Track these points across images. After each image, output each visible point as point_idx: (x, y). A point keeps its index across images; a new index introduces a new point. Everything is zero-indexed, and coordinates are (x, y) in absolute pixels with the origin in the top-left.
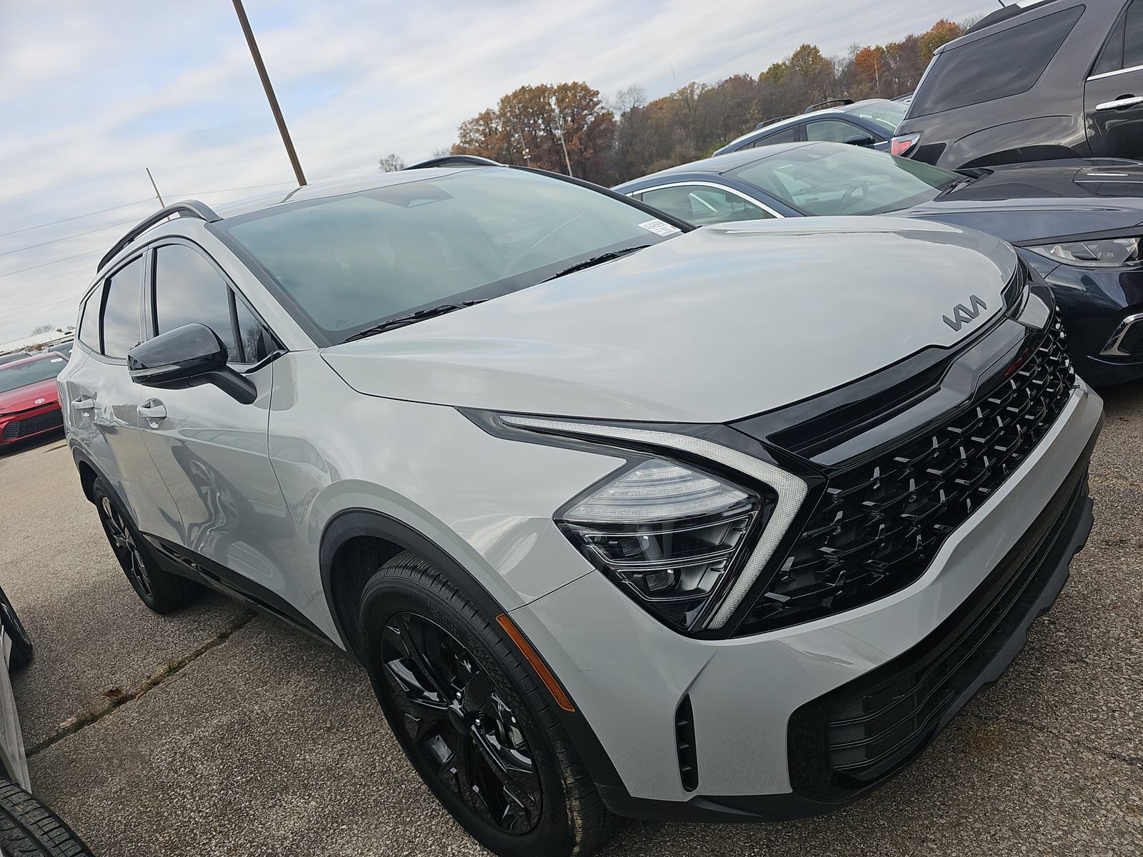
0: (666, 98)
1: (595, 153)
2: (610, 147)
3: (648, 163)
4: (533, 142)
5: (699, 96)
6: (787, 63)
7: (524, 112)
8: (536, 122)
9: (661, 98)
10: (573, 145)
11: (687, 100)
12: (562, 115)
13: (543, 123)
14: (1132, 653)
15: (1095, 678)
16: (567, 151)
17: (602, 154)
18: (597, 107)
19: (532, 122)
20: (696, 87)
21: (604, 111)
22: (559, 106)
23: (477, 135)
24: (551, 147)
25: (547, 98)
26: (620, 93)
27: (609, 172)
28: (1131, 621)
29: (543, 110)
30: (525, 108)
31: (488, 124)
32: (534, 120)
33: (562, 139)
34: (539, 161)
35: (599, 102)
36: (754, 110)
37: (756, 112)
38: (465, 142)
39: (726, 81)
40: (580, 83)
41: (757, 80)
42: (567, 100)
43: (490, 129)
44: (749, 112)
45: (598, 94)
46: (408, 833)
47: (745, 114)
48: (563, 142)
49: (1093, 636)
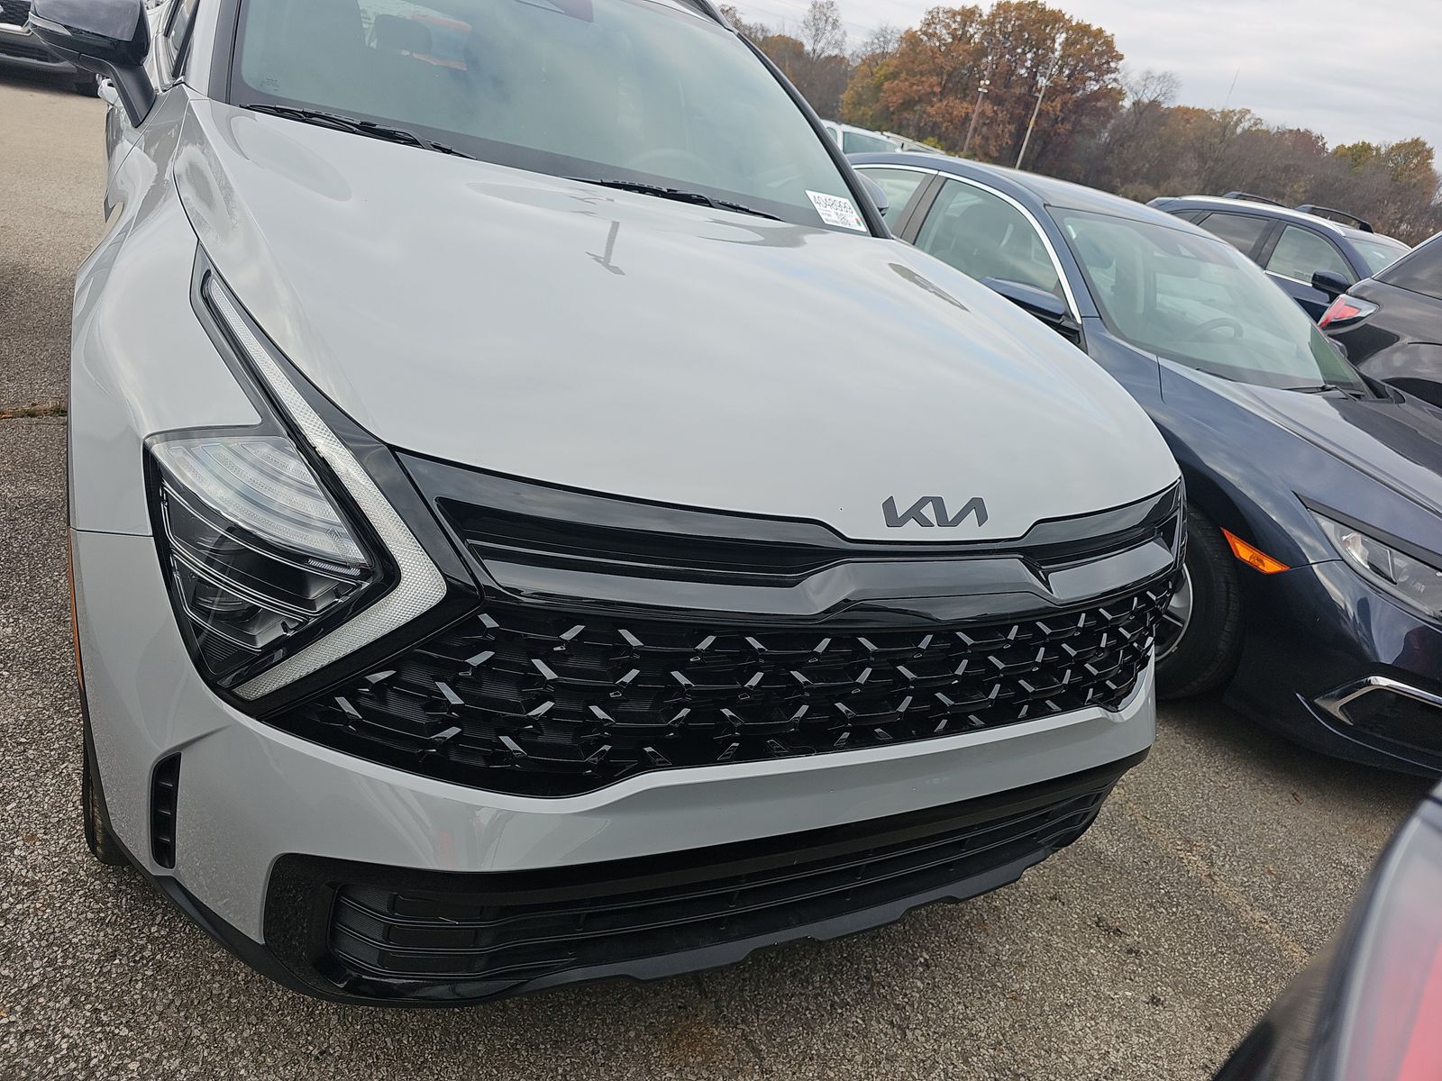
0: (1202, 110)
1: (1072, 132)
2: (1093, 134)
3: (1126, 179)
4: (1004, 77)
5: (1245, 132)
6: (1383, 150)
7: (1017, 34)
8: (1024, 53)
9: (1197, 108)
10: (1051, 106)
11: (1225, 128)
12: (1060, 62)
13: (1032, 60)
14: (966, 1062)
15: (891, 1059)
16: (1040, 109)
17: (1079, 138)
18: (1109, 76)
19: (1019, 51)
20: (1248, 117)
21: (1114, 85)
22: (1063, 49)
23: (944, 31)
24: (1024, 95)
25: (1055, 32)
26: (1149, 73)
27: (1073, 165)
28: (1012, 1027)
29: (1041, 44)
30: (1022, 29)
31: (965, 25)
32: (1024, 50)
33: (1042, 93)
34: (999, 105)
35: (1116, 70)
36: (1300, 187)
37: (1302, 190)
38: (925, 33)
39: (1291, 131)
40: (1108, 33)
41: (1329, 151)
42: (1078, 47)
43: (964, 33)
44: (1292, 186)
45: (1121, 59)
46: (50, 721)
47: (1284, 186)
48: (1041, 96)
49: (951, 1012)
